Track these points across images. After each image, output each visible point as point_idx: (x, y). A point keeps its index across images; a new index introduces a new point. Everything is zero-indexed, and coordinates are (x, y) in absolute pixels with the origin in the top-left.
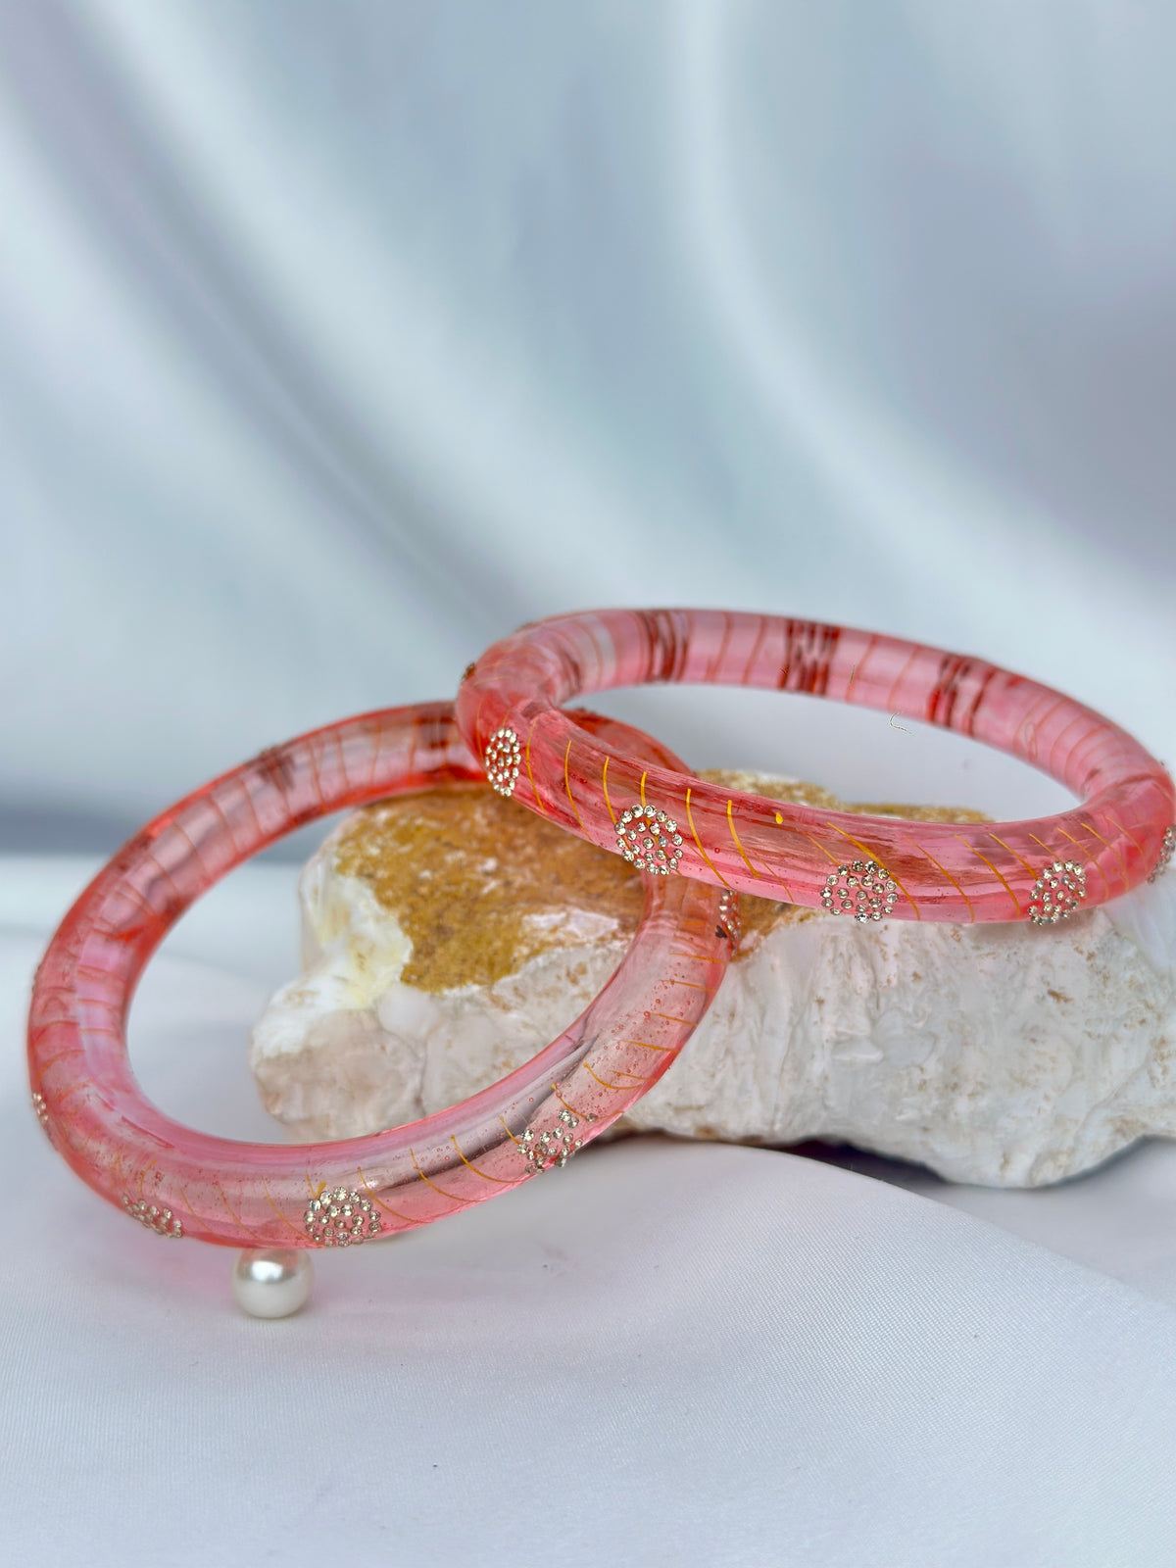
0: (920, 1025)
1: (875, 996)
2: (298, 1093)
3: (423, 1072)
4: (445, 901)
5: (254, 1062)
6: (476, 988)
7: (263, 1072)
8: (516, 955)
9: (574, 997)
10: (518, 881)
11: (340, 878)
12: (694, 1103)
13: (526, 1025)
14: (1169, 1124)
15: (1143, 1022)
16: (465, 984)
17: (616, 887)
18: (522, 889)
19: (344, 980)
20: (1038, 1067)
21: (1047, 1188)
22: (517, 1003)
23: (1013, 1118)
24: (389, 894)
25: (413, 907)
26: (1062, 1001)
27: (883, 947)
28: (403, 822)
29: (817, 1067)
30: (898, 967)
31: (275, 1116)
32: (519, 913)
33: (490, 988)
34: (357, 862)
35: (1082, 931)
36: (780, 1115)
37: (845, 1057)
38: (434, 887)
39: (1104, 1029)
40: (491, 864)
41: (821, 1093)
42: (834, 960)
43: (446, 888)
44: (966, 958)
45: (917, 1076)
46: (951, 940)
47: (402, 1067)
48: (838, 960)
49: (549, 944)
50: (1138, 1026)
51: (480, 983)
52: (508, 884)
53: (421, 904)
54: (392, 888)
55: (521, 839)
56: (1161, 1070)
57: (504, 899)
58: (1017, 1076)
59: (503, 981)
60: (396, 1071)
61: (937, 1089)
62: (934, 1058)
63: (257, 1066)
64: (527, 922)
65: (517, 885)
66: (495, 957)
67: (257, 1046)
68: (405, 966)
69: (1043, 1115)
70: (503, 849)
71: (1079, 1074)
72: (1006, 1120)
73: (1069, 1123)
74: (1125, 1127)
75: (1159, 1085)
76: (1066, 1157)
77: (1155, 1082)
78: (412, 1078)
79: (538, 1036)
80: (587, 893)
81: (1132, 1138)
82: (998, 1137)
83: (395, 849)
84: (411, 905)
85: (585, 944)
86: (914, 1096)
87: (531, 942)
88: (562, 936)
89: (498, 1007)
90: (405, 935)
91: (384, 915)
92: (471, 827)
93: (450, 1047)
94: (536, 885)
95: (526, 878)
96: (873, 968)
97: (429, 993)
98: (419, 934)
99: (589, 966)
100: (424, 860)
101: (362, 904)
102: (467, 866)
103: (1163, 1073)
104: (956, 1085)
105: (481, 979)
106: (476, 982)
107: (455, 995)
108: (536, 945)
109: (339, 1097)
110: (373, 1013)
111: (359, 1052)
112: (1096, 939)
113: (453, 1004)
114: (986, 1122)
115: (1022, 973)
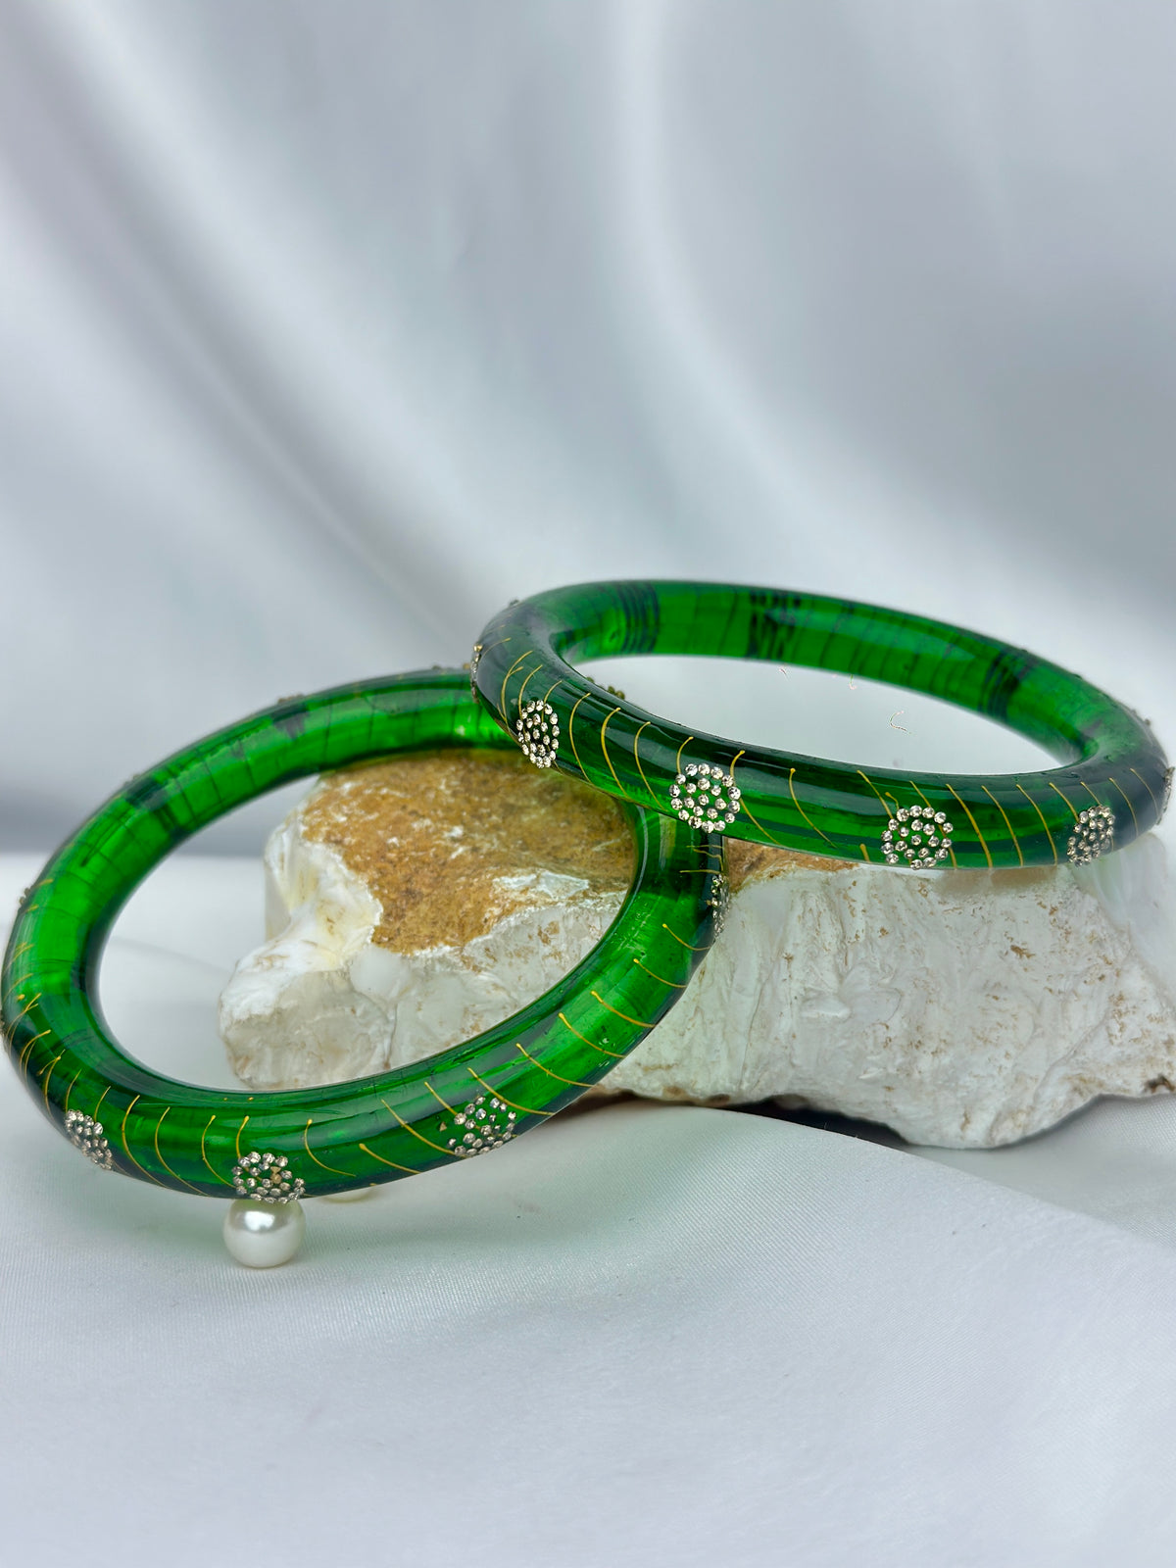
0: (887, 981)
1: (843, 951)
2: (269, 1056)
3: (392, 1036)
4: (413, 867)
5: (223, 1026)
6: (448, 948)
7: (232, 1035)
8: (487, 916)
9: (545, 957)
11: (308, 844)
12: (663, 1062)
13: (496, 986)
14: (1125, 1082)
15: (1102, 978)
16: (436, 945)
17: (583, 852)
18: (490, 854)
19: (314, 944)
20: (999, 1024)
21: (1006, 1147)
22: (488, 965)
23: (975, 1076)
24: (358, 858)
25: (382, 872)
27: (852, 903)
28: (368, 792)
29: (785, 1025)
30: (866, 922)
31: (243, 1081)
32: (489, 876)
33: (462, 950)
34: (324, 829)
35: (1046, 886)
36: (747, 1074)
37: (812, 1014)
38: (402, 852)
39: (1063, 985)
40: (458, 831)
41: (788, 1051)
42: (803, 916)
43: (413, 853)
44: (932, 913)
45: (882, 1034)
46: (918, 895)
47: (370, 1031)
48: (808, 916)
49: (520, 903)
50: (1098, 981)
51: (451, 944)
53: (390, 867)
54: (360, 854)
55: (486, 808)
56: (1119, 1027)
57: (472, 863)
58: (979, 1033)
59: (474, 941)
60: (366, 1034)
61: (902, 1046)
62: (898, 1015)
63: (227, 1029)
64: (496, 883)
65: (484, 851)
66: (465, 919)
67: (227, 1009)
68: (376, 928)
69: (1004, 1073)
70: (469, 817)
71: (1039, 1030)
72: (968, 1079)
73: (1029, 1081)
74: (1082, 1086)
75: (1116, 1042)
76: (1025, 1115)
77: (1113, 1039)
78: (382, 1042)
79: (507, 998)
80: (555, 857)
81: (1089, 1098)
82: (959, 1095)
83: (362, 817)
84: (380, 870)
85: (556, 903)
86: (878, 1054)
87: (502, 903)
88: (533, 896)
89: (468, 968)
90: (374, 898)
91: (353, 879)
92: (436, 797)
93: (420, 1009)
94: (504, 850)
95: (493, 844)
96: (842, 924)
97: (400, 954)
98: (388, 897)
99: (560, 925)
100: (391, 827)
101: (331, 869)
102: (434, 833)
103: (1121, 1030)
104: (919, 1042)
105: (453, 940)
106: (446, 943)
107: (426, 955)
108: (508, 905)
109: (308, 1061)
110: (345, 974)
111: (329, 1014)
112: (1059, 894)
113: (424, 965)
114: (948, 1080)
115: (985, 928)
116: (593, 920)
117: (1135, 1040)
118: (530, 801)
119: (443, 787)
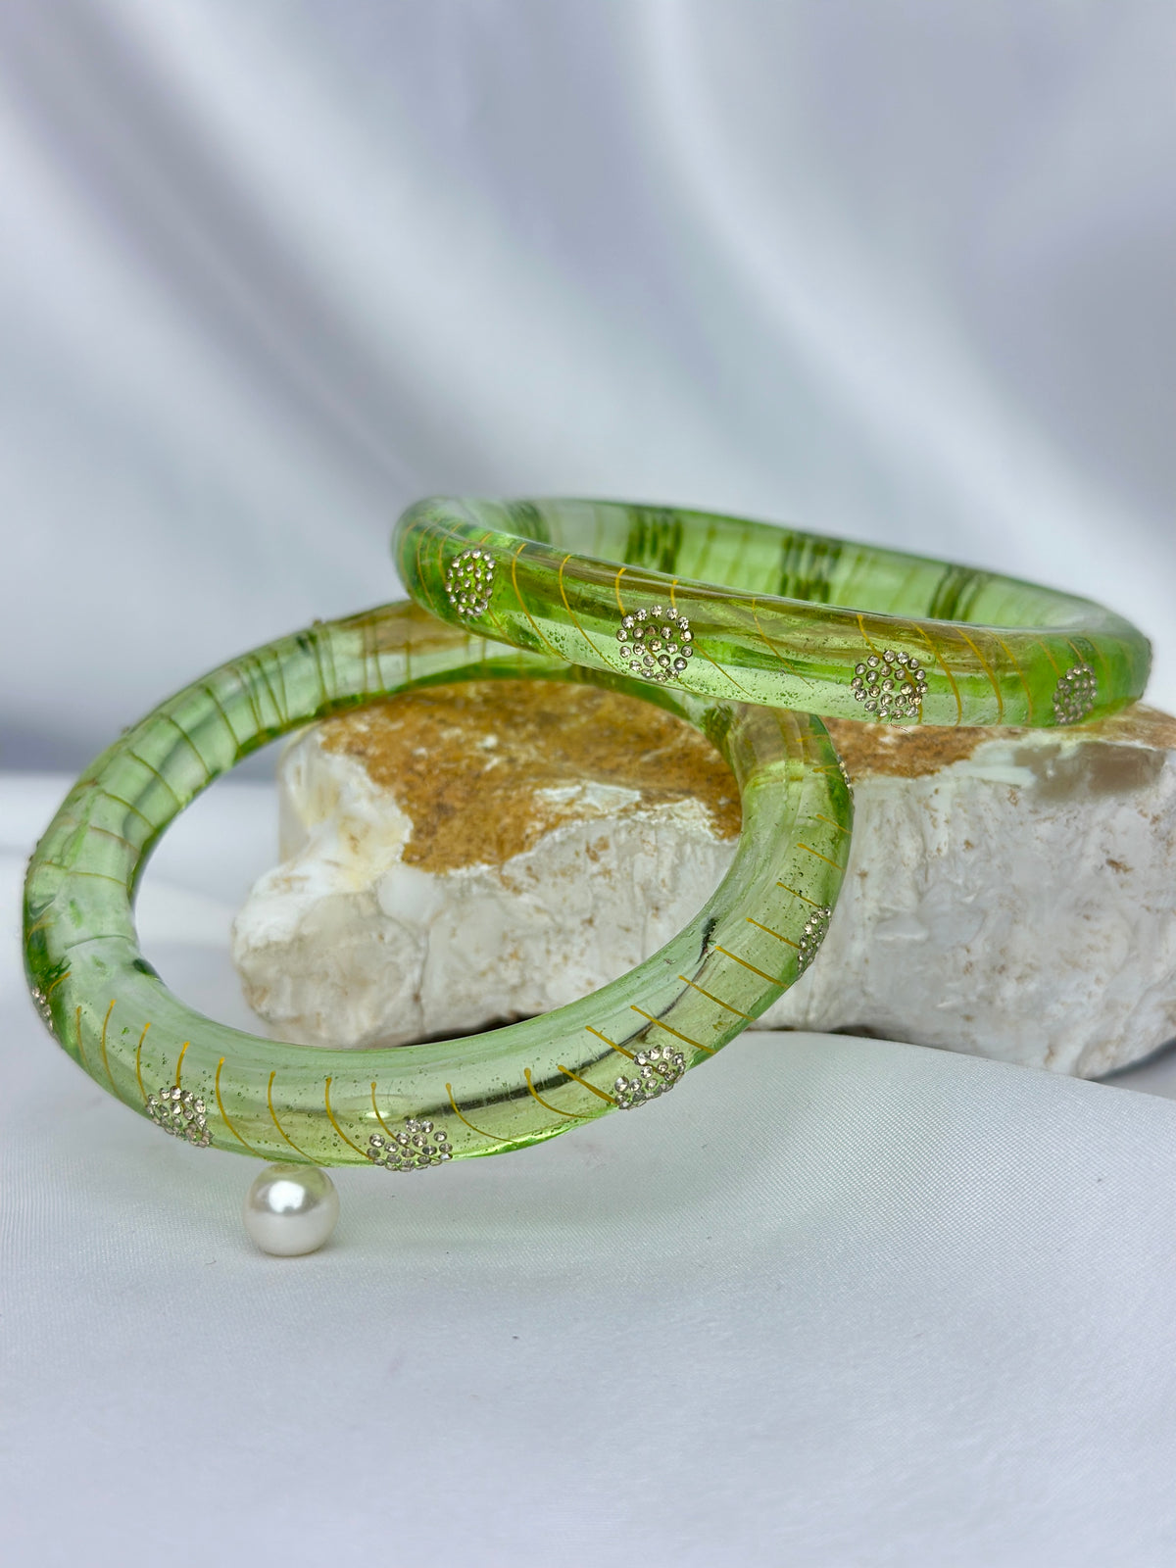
0: (970, 899)
1: (924, 867)
2: (288, 986)
3: (424, 964)
4: (443, 779)
5: (238, 954)
6: (485, 868)
7: (249, 964)
8: (529, 831)
9: (593, 876)
10: (523, 758)
11: (327, 756)
13: (538, 909)
16: (472, 864)
17: (630, 762)
18: (528, 765)
19: (337, 864)
20: (1091, 947)
22: (530, 885)
23: (1063, 1003)
24: (383, 770)
25: (410, 785)
26: (1121, 871)
27: (933, 813)
29: (857, 948)
30: (949, 835)
31: (260, 1016)
32: (529, 788)
33: (501, 869)
34: (345, 739)
35: (1147, 791)
36: (815, 1003)
37: (888, 937)
38: (431, 765)
39: (1164, 903)
40: (491, 741)
41: (860, 977)
42: (881, 826)
43: (444, 765)
45: (963, 958)
46: (1008, 805)
47: (401, 959)
48: (885, 827)
49: (566, 817)
51: (489, 863)
52: (512, 761)
53: (418, 781)
54: (385, 766)
55: (521, 717)
57: (509, 775)
58: (1068, 957)
59: (515, 859)
60: (395, 963)
61: (984, 971)
62: (981, 938)
63: (243, 958)
64: (539, 796)
65: (522, 761)
66: (504, 835)
67: (241, 936)
68: (406, 846)
69: (1094, 1000)
70: (502, 726)
71: (1135, 953)
72: (1055, 1006)
73: (1120, 1008)
76: (1114, 1046)
78: (412, 971)
79: (551, 923)
80: (600, 768)
82: (1045, 1025)
83: (386, 726)
84: (407, 783)
85: (606, 816)
86: (959, 979)
87: (545, 817)
88: (580, 808)
89: (508, 889)
90: (402, 814)
91: (378, 793)
92: (467, 704)
93: (454, 935)
94: (544, 761)
95: (531, 755)
96: (922, 836)
97: (433, 874)
98: (418, 812)
99: (611, 839)
100: (417, 737)
101: (354, 783)
102: (466, 743)
104: (1003, 967)
105: (490, 858)
106: (484, 861)
107: (461, 875)
108: (551, 819)
109: (331, 993)
110: (372, 895)
111: (355, 941)
112: (1162, 800)
113: (459, 886)
114: (1034, 1008)
115: (1080, 840)
116: (648, 835)
119: (472, 694)
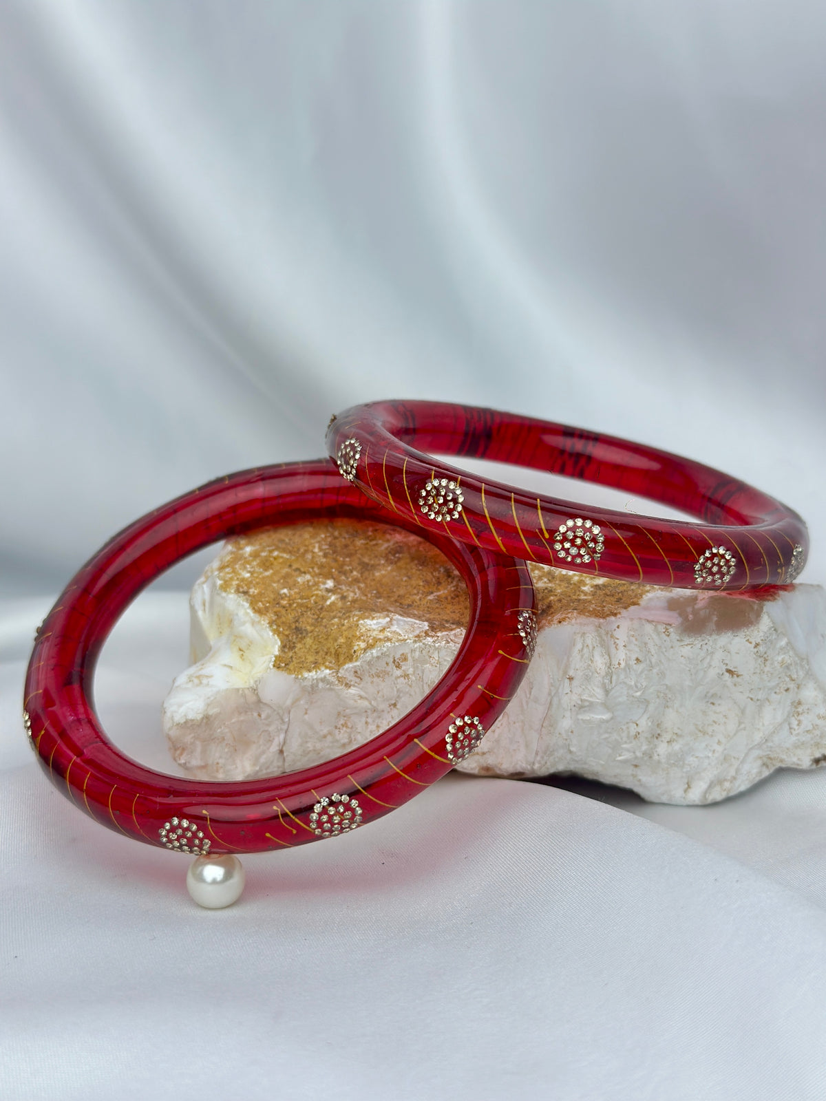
0: (638, 694)
1: (609, 675)
2: (199, 747)
3: (287, 732)
4: (300, 611)
5: (167, 726)
6: (328, 671)
7: (173, 733)
8: (356, 648)
9: (397, 678)
10: (351, 596)
11: (224, 594)
13: (361, 697)
14: (799, 759)
15: (787, 690)
16: (320, 669)
17: (420, 600)
18: (354, 601)
19: (231, 667)
20: (715, 722)
21: (715, 804)
22: (356, 682)
23: (697, 757)
24: (260, 605)
26: (735, 676)
27: (616, 641)
28: (263, 554)
29: (566, 724)
30: (626, 654)
31: (180, 765)
32: (355, 619)
33: (337, 672)
34: (235, 583)
35: (752, 628)
36: (538, 758)
37: (586, 717)
38: (291, 600)
39: (761, 695)
40: (330, 584)
41: (567, 742)
42: (582, 649)
43: (300, 601)
45: (633, 730)
46: (664, 636)
47: (271, 729)
48: (585, 650)
49: (380, 640)
50: (784, 692)
51: (330, 668)
53: (283, 612)
54: (261, 602)
55: (348, 566)
56: (797, 722)
57: (342, 608)
58: (700, 728)
59: (347, 666)
60: (267, 731)
61: (646, 738)
62: (645, 717)
63: (169, 729)
64: (361, 624)
65: (350, 598)
66: (340, 649)
67: (168, 714)
68: (276, 657)
69: (716, 755)
70: (336, 573)
71: (743, 726)
72: (691, 759)
73: (733, 760)
74: (769, 762)
75: (794, 733)
76: (729, 783)
77: (792, 731)
78: (278, 736)
79: (369, 706)
80: (401, 604)
81: (772, 770)
82: (685, 770)
83: (261, 573)
84: (276, 613)
85: (406, 640)
86: (631, 742)
87: (367, 639)
88: (389, 634)
89: (342, 685)
90: (274, 635)
91: (257, 620)
92: (313, 557)
93: (306, 713)
94: (364, 598)
95: (356, 594)
96: (609, 655)
97: (294, 676)
98: (283, 634)
99: (409, 655)
100: (282, 581)
101: (241, 613)
102: (313, 586)
103: (798, 725)
104: (659, 735)
105: (331, 665)
106: (326, 667)
107: (312, 676)
108: (371, 641)
109: (226, 750)
110: (255, 690)
112: (762, 634)
113: (311, 683)
114: (677, 760)
115: (709, 657)
116: (433, 653)
117: (807, 731)
118: (379, 560)
119: (316, 550)
